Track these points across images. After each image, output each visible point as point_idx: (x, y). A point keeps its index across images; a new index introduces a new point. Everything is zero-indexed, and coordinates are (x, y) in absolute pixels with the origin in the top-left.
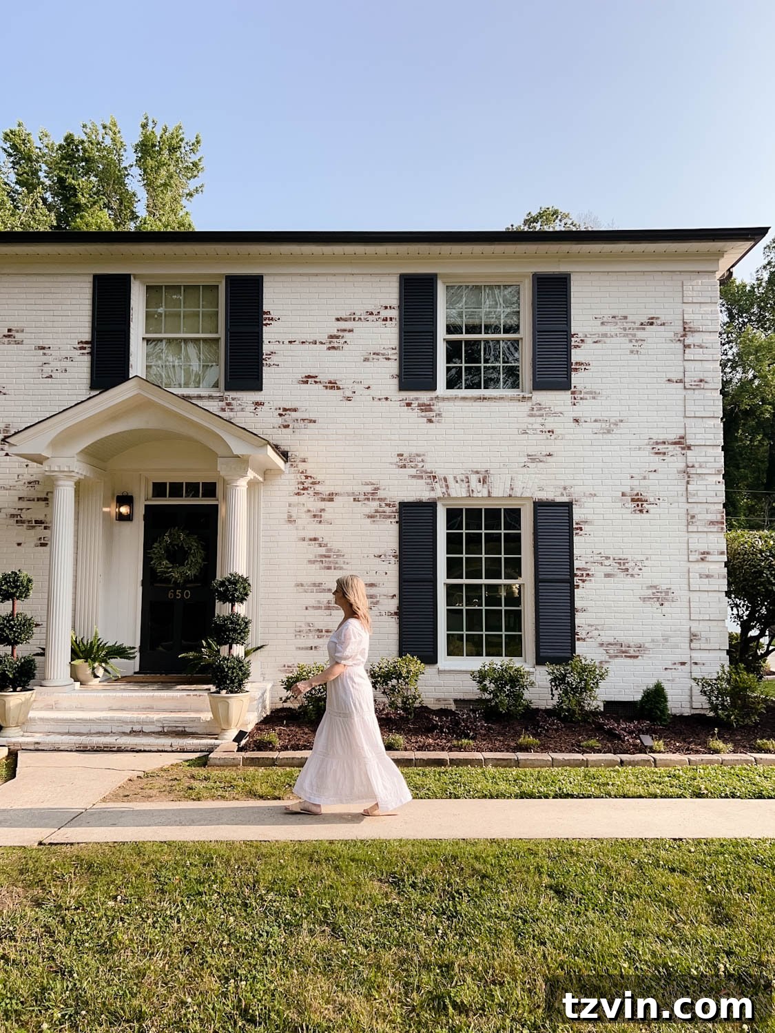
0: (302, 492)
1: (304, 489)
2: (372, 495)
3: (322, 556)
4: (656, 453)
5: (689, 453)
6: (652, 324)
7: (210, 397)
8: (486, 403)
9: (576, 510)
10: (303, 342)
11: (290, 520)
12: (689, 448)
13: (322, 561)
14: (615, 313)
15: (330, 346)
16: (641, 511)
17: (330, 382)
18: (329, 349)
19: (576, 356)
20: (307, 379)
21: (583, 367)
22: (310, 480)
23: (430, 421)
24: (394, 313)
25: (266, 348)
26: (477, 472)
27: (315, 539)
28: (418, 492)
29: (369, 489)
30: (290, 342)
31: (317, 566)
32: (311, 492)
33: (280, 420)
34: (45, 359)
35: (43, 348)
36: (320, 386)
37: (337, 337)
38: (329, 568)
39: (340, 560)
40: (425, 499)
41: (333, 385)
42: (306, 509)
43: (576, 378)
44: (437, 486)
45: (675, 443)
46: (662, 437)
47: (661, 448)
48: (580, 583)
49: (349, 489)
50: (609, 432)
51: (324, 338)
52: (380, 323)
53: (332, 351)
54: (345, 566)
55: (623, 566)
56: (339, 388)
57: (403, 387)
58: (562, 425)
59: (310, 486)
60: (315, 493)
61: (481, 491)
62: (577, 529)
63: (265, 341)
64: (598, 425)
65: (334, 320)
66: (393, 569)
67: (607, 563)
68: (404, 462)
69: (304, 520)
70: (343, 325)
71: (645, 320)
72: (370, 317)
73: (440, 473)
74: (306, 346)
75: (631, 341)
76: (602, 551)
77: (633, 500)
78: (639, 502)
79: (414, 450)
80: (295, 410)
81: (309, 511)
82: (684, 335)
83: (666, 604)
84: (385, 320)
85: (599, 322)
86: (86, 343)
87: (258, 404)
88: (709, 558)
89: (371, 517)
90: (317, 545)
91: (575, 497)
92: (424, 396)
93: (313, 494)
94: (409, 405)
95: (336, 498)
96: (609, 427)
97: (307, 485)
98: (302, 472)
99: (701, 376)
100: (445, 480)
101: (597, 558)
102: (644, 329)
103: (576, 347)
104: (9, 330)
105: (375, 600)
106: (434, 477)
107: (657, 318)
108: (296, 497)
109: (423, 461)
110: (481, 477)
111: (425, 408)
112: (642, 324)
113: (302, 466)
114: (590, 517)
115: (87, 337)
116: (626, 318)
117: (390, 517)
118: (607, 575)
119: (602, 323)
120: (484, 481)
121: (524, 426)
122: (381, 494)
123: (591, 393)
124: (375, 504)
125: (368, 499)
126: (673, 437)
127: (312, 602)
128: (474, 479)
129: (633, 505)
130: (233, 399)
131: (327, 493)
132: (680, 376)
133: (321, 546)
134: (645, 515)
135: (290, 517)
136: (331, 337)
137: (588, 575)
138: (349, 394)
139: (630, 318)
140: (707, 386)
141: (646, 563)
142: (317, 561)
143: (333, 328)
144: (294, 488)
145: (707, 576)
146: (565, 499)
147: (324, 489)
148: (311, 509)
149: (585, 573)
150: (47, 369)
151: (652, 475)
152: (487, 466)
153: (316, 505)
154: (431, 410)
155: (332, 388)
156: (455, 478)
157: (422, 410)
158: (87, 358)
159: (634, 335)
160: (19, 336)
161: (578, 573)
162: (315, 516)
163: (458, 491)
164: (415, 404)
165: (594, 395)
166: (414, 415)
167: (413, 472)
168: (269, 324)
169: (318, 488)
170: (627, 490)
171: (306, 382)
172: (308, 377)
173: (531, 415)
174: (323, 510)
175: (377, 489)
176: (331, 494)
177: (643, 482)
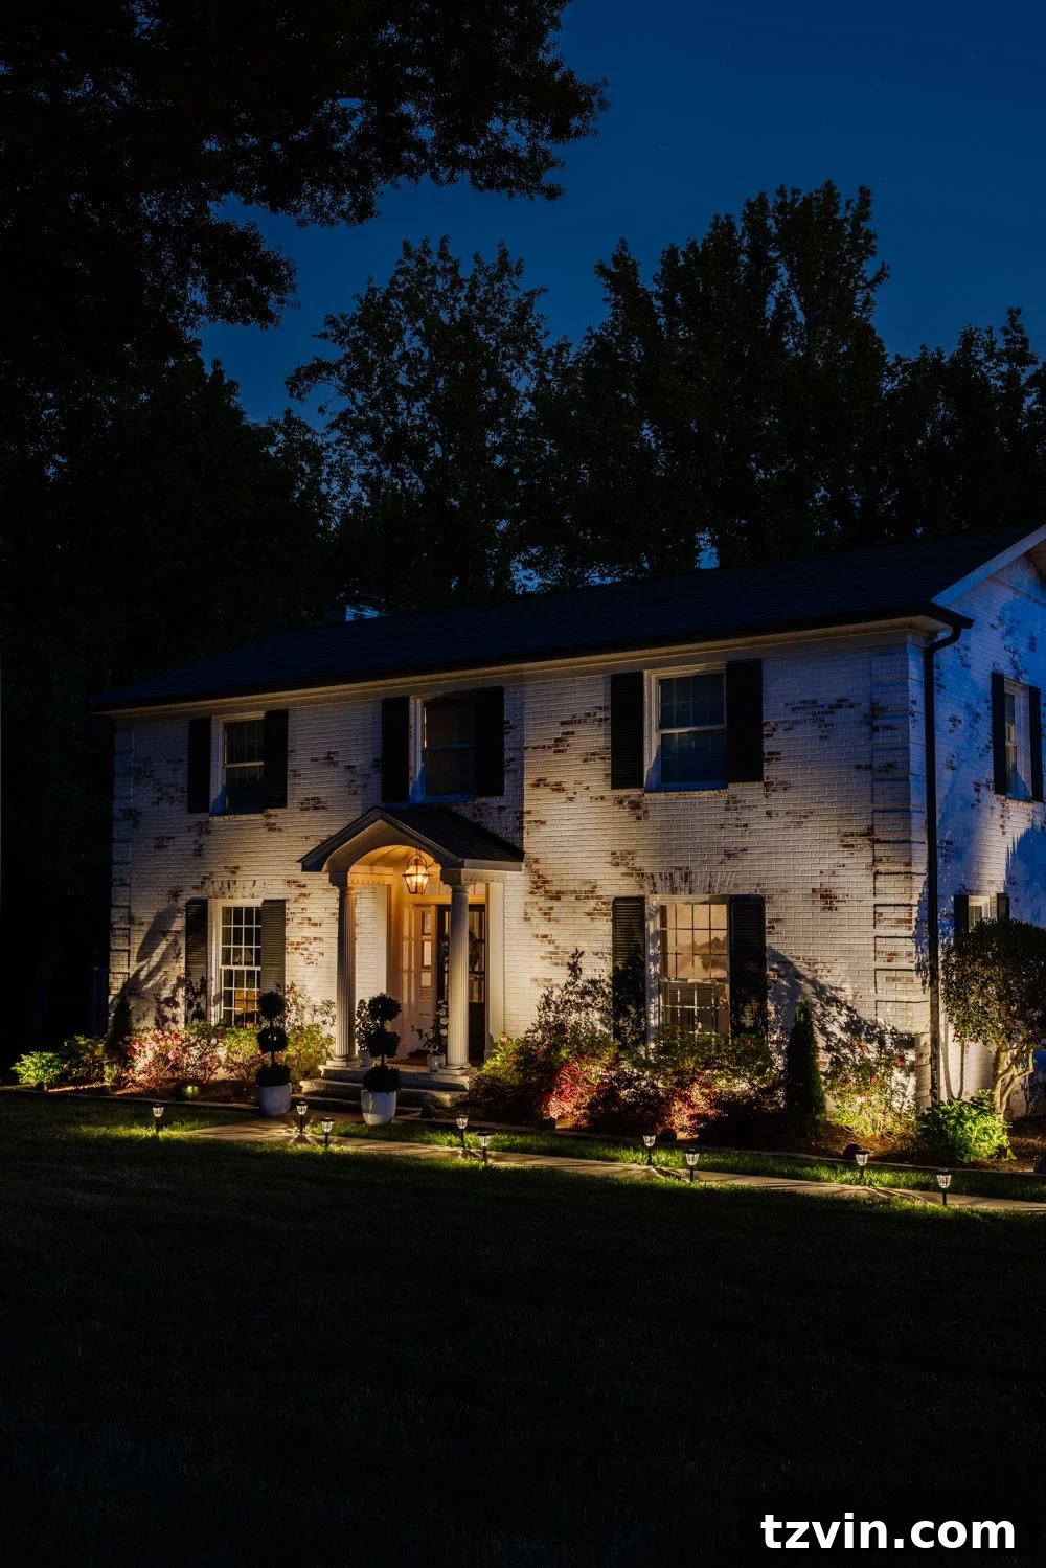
0: (536, 891)
1: (537, 888)
2: (590, 894)
3: (551, 953)
4: (845, 846)
5: (877, 847)
6: (840, 706)
9: (768, 904)
10: (535, 748)
11: (526, 918)
12: (877, 840)
13: (551, 958)
14: (805, 697)
15: (556, 749)
16: (830, 909)
17: (556, 784)
18: (555, 752)
19: (768, 745)
20: (538, 782)
21: (775, 757)
22: (541, 880)
23: (639, 818)
24: (607, 714)
25: (506, 756)
26: (680, 869)
27: (546, 936)
28: (629, 888)
29: (587, 888)
30: (525, 748)
31: (547, 962)
32: (541, 890)
34: (351, 777)
35: (350, 768)
36: (549, 789)
37: (562, 741)
38: (557, 964)
39: (566, 957)
40: (634, 895)
41: (558, 787)
42: (538, 907)
43: (767, 768)
44: (646, 884)
45: (864, 835)
46: (850, 829)
47: (850, 840)
48: (771, 983)
49: (572, 888)
50: (799, 824)
51: (551, 741)
52: (596, 724)
53: (558, 755)
55: (811, 965)
56: (563, 790)
57: (616, 784)
58: (755, 819)
59: (541, 884)
60: (545, 892)
61: (684, 889)
62: (770, 927)
63: (506, 749)
64: (789, 819)
65: (559, 724)
66: (608, 966)
67: (796, 962)
68: (618, 859)
69: (537, 918)
70: (570, 729)
71: (833, 702)
72: (588, 719)
73: (649, 871)
74: (537, 751)
75: (820, 726)
76: (792, 950)
77: (822, 896)
78: (828, 899)
79: (627, 849)
80: (529, 813)
81: (540, 909)
82: (874, 717)
84: (601, 720)
85: (790, 709)
86: (378, 761)
87: (501, 809)
88: (897, 960)
89: (589, 914)
90: (547, 943)
91: (768, 890)
92: (632, 793)
93: (543, 893)
94: (621, 803)
95: (563, 898)
96: (800, 819)
97: (539, 884)
98: (535, 872)
99: (888, 759)
100: (653, 877)
101: (787, 957)
102: (833, 713)
103: (769, 736)
104: (329, 754)
106: (643, 875)
107: (846, 700)
108: (531, 897)
109: (633, 859)
110: (684, 874)
111: (635, 805)
112: (830, 708)
113: (535, 867)
114: (781, 916)
115: (379, 755)
116: (814, 701)
117: (605, 915)
118: (797, 975)
119: (793, 710)
120: (686, 878)
121: (723, 821)
122: (599, 893)
123: (782, 783)
124: (592, 903)
125: (588, 898)
126: (860, 827)
128: (678, 876)
129: (821, 902)
130: (482, 804)
131: (555, 892)
132: (868, 762)
133: (550, 944)
134: (834, 913)
135: (526, 915)
136: (557, 740)
137: (778, 975)
138: (571, 795)
139: (820, 702)
140: (896, 770)
141: (833, 965)
142: (547, 958)
143: (560, 731)
144: (529, 887)
145: (894, 980)
146: (760, 893)
147: (554, 888)
148: (542, 907)
149: (776, 973)
150: (352, 786)
151: (841, 870)
152: (688, 864)
153: (545, 904)
154: (640, 808)
155: (558, 790)
156: (661, 875)
157: (632, 808)
158: (378, 775)
159: (823, 720)
160: (334, 758)
161: (769, 972)
162: (545, 914)
163: (664, 889)
164: (626, 801)
165: (785, 785)
166: (625, 813)
167: (624, 870)
168: (508, 733)
169: (548, 887)
170: (817, 886)
171: (537, 785)
172: (540, 780)
173: (727, 809)
174: (551, 908)
175: (595, 887)
176: (558, 892)
177: (832, 879)
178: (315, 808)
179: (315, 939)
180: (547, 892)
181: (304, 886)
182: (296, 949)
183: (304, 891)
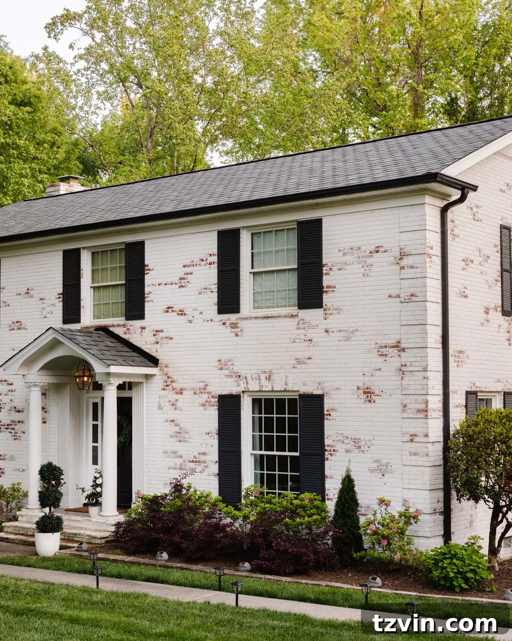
0: (166, 388)
1: (167, 386)
2: (203, 390)
3: (177, 433)
4: (381, 355)
5: (402, 354)
6: (377, 252)
7: (119, 325)
8: (270, 320)
9: (326, 400)
10: (166, 284)
11: (160, 408)
12: (404, 350)
13: (177, 436)
14: (352, 245)
15: (180, 285)
16: (370, 401)
17: (180, 311)
18: (180, 287)
19: (326, 281)
20: (169, 309)
21: (331, 290)
22: (170, 380)
23: (237, 335)
24: (215, 259)
25: (147, 290)
26: (265, 372)
27: (173, 421)
28: (230, 387)
29: (202, 385)
30: (159, 284)
31: (174, 439)
32: (170, 387)
33: (153, 339)
34: (43, 306)
35: (42, 299)
36: (175, 314)
37: (184, 279)
38: (181, 441)
39: (187, 436)
40: (234, 393)
41: (182, 313)
42: (168, 400)
43: (326, 298)
44: (241, 382)
45: (394, 347)
46: (384, 342)
47: (384, 350)
48: (329, 457)
49: (191, 385)
50: (348, 339)
51: (176, 280)
52: (208, 266)
53: (182, 289)
54: (189, 440)
55: (357, 444)
56: (185, 315)
57: (221, 311)
58: (317, 335)
59: (170, 383)
60: (173, 388)
61: (267, 387)
62: (327, 415)
63: (146, 285)
64: (341, 334)
65: (182, 267)
66: (215, 442)
67: (346, 441)
68: (222, 365)
69: (167, 407)
70: (188, 270)
71: (373, 248)
72: (202, 263)
73: (243, 373)
74: (168, 286)
75: (363, 267)
76: (344, 432)
77: (365, 393)
78: (368, 394)
79: (228, 357)
80: (162, 331)
81: (170, 401)
82: (401, 259)
83: (386, 475)
84: (210, 264)
85: (342, 253)
86: (61, 294)
87: (143, 328)
88: (416, 439)
90: (174, 425)
91: (326, 390)
92: (233, 317)
93: (171, 389)
94: (224, 324)
95: (184, 392)
96: (349, 335)
97: (169, 383)
98: (166, 374)
99: (413, 291)
100: (246, 378)
101: (340, 438)
102: (372, 256)
103: (327, 274)
104: (28, 289)
105: (206, 465)
106: (239, 376)
107: (382, 247)
108: (163, 392)
109: (232, 364)
110: (267, 375)
111: (234, 326)
112: (371, 252)
113: (166, 370)
114: (336, 406)
115: (61, 291)
116: (359, 248)
117: (214, 405)
118: (347, 451)
119: (344, 254)
120: (269, 378)
121: (294, 336)
122: (209, 389)
123: (337, 309)
124: (205, 396)
125: (202, 392)
126: (392, 342)
127: (172, 465)
128: (263, 376)
129: (363, 396)
130: (130, 326)
131: (179, 388)
132: (397, 292)
133: (176, 426)
134: (372, 404)
135: (160, 405)
136: (181, 279)
137: (334, 450)
138: (190, 318)
139: (363, 248)
140: (416, 299)
141: (373, 442)
142: (174, 436)
143: (181, 272)
144: (162, 385)
145: (415, 454)
146: (319, 392)
147: (177, 386)
148: (171, 400)
149: (332, 449)
150: (44, 312)
151: (378, 373)
152: (271, 367)
153: (173, 397)
154: (237, 327)
155: (181, 314)
156: (251, 376)
157: (232, 328)
158: (61, 304)
159: (365, 262)
160: (31, 292)
161: (328, 448)
163: (253, 386)
164: (228, 323)
165: (339, 310)
166: (227, 331)
167: (227, 372)
168: (148, 273)
169: (174, 385)
170: (361, 384)
171: (167, 312)
172: (169, 308)
173: (298, 328)
174: (177, 400)
175: (206, 385)
176: (181, 389)
177: (371, 379)
178: (18, 329)
179: (19, 422)
180: (173, 389)
181: (11, 384)
182: (7, 429)
183: (10, 387)
